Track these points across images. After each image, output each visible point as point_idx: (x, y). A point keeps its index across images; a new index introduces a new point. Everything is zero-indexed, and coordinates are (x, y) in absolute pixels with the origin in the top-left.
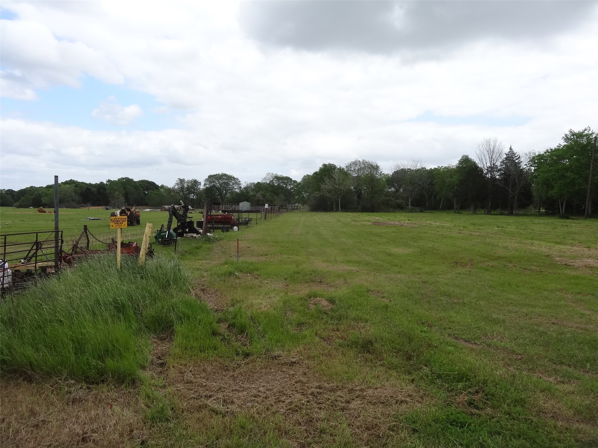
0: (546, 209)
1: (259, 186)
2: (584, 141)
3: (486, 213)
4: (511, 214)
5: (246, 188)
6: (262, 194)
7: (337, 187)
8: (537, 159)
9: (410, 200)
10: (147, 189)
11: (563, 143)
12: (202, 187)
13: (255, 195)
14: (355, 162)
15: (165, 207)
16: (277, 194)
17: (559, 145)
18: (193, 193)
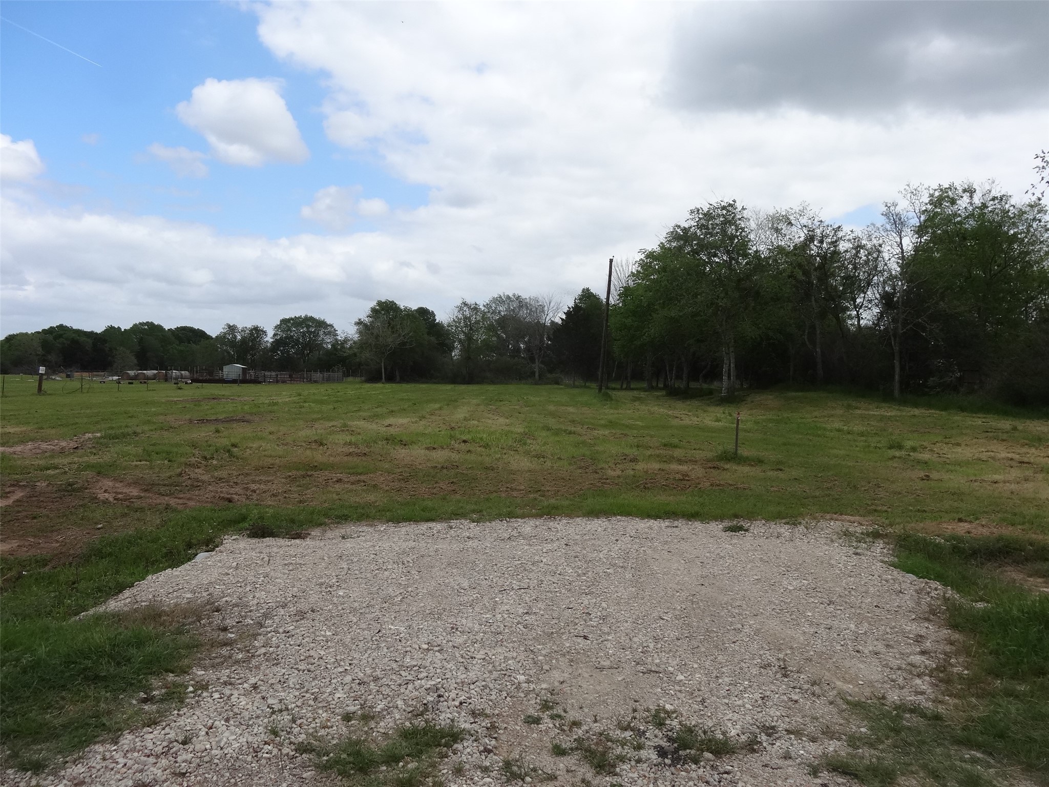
15: (128, 373)
18: (253, 349)
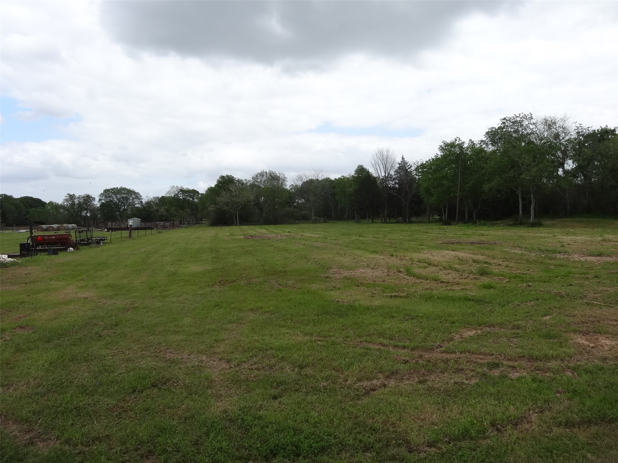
0: (439, 215)
1: (163, 200)
2: (457, 150)
3: (383, 221)
4: (404, 222)
5: (148, 203)
6: (165, 209)
7: (234, 199)
8: (421, 168)
9: (313, 211)
10: (31, 206)
11: (440, 153)
12: (97, 203)
13: (157, 211)
14: (261, 173)
16: (183, 208)
17: (436, 155)
18: (86, 209)
